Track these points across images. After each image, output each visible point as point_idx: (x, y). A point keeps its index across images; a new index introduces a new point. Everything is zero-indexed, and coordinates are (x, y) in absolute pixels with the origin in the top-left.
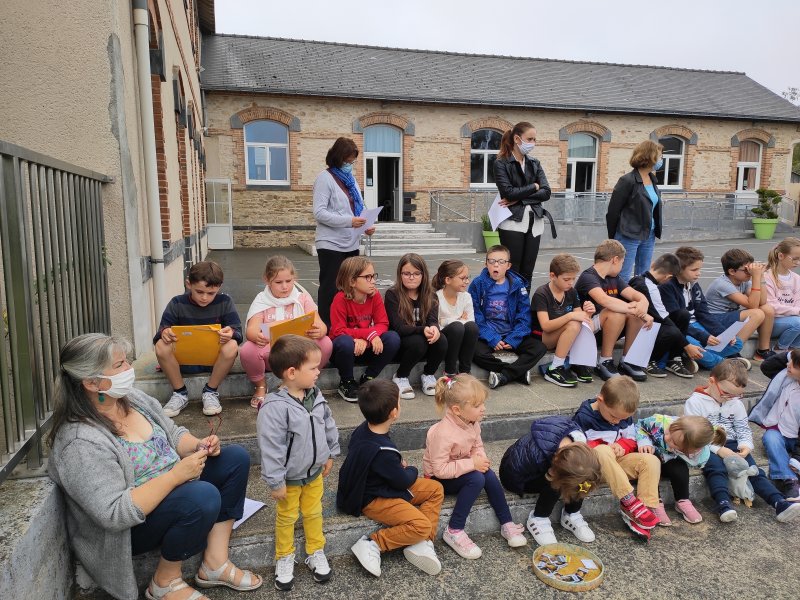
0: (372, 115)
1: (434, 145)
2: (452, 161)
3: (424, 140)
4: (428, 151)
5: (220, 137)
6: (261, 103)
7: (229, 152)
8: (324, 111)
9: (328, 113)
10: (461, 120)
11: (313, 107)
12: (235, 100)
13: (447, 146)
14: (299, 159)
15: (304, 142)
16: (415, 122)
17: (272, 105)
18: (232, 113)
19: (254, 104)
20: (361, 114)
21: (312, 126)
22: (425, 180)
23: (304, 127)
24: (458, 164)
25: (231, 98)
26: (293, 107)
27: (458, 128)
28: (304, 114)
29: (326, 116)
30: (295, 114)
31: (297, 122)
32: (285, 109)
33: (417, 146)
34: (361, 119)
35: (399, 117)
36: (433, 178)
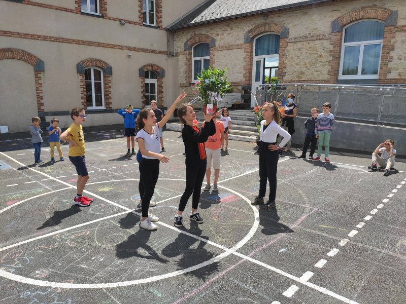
0: (258, 27)
1: (305, 43)
2: (321, 56)
3: (297, 40)
4: (300, 49)
5: (180, 56)
6: (198, 32)
7: (183, 65)
8: (230, 31)
9: (231, 32)
10: (333, 16)
12: (187, 33)
13: (317, 42)
14: (214, 65)
15: (217, 53)
16: (289, 26)
17: (203, 33)
18: (185, 40)
19: (195, 34)
20: (251, 27)
21: (222, 42)
22: (295, 74)
23: (217, 44)
24: (327, 58)
25: (185, 32)
26: (213, 31)
27: (329, 24)
28: (218, 35)
29: (229, 34)
30: (213, 36)
31: (214, 41)
32: (209, 34)
33: (291, 47)
34: (250, 31)
35: (276, 25)
36: (302, 73)
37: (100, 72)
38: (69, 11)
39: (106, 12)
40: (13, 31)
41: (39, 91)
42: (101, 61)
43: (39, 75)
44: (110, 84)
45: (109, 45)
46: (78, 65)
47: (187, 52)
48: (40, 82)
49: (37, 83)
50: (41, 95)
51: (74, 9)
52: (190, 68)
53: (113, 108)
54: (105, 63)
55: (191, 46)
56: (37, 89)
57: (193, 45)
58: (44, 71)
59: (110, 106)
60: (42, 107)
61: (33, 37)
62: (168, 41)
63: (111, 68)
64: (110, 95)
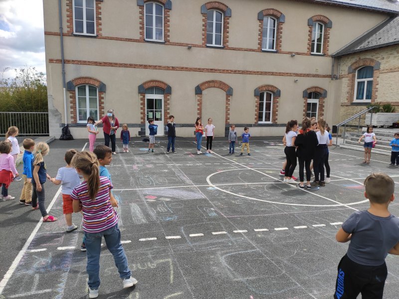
5: (343, 78)
6: (362, 57)
7: (346, 86)
8: (395, 54)
9: (397, 55)
11: (390, 53)
12: (352, 58)
14: (377, 87)
15: (381, 76)
17: (368, 57)
18: (349, 65)
19: (360, 58)
21: (387, 65)
23: (382, 67)
25: (350, 57)
26: (378, 56)
28: (383, 58)
29: (395, 57)
30: (379, 60)
31: (379, 64)
32: (374, 58)
37: (271, 95)
38: (253, 50)
39: (280, 48)
40: (216, 68)
41: (227, 109)
42: (272, 86)
43: (229, 98)
44: (277, 104)
45: (280, 73)
46: (255, 90)
47: (351, 75)
48: (229, 103)
49: (227, 104)
50: (229, 112)
51: (257, 49)
52: (353, 89)
53: (278, 123)
54: (276, 87)
55: (355, 69)
56: (227, 107)
57: (357, 68)
58: (232, 95)
59: (276, 121)
60: (228, 121)
61: (228, 72)
62: (333, 66)
63: (280, 91)
64: (277, 113)
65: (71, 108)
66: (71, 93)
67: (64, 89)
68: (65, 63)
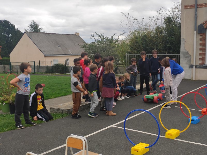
65: (200, 50)
66: (201, 36)
67: (195, 32)
68: (197, 7)
